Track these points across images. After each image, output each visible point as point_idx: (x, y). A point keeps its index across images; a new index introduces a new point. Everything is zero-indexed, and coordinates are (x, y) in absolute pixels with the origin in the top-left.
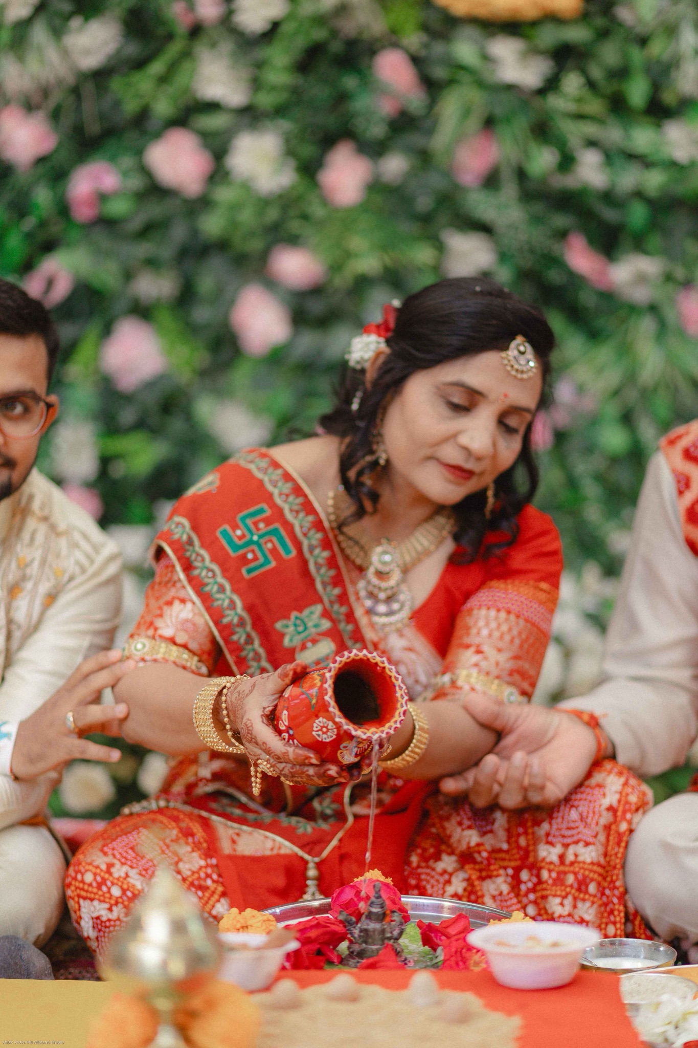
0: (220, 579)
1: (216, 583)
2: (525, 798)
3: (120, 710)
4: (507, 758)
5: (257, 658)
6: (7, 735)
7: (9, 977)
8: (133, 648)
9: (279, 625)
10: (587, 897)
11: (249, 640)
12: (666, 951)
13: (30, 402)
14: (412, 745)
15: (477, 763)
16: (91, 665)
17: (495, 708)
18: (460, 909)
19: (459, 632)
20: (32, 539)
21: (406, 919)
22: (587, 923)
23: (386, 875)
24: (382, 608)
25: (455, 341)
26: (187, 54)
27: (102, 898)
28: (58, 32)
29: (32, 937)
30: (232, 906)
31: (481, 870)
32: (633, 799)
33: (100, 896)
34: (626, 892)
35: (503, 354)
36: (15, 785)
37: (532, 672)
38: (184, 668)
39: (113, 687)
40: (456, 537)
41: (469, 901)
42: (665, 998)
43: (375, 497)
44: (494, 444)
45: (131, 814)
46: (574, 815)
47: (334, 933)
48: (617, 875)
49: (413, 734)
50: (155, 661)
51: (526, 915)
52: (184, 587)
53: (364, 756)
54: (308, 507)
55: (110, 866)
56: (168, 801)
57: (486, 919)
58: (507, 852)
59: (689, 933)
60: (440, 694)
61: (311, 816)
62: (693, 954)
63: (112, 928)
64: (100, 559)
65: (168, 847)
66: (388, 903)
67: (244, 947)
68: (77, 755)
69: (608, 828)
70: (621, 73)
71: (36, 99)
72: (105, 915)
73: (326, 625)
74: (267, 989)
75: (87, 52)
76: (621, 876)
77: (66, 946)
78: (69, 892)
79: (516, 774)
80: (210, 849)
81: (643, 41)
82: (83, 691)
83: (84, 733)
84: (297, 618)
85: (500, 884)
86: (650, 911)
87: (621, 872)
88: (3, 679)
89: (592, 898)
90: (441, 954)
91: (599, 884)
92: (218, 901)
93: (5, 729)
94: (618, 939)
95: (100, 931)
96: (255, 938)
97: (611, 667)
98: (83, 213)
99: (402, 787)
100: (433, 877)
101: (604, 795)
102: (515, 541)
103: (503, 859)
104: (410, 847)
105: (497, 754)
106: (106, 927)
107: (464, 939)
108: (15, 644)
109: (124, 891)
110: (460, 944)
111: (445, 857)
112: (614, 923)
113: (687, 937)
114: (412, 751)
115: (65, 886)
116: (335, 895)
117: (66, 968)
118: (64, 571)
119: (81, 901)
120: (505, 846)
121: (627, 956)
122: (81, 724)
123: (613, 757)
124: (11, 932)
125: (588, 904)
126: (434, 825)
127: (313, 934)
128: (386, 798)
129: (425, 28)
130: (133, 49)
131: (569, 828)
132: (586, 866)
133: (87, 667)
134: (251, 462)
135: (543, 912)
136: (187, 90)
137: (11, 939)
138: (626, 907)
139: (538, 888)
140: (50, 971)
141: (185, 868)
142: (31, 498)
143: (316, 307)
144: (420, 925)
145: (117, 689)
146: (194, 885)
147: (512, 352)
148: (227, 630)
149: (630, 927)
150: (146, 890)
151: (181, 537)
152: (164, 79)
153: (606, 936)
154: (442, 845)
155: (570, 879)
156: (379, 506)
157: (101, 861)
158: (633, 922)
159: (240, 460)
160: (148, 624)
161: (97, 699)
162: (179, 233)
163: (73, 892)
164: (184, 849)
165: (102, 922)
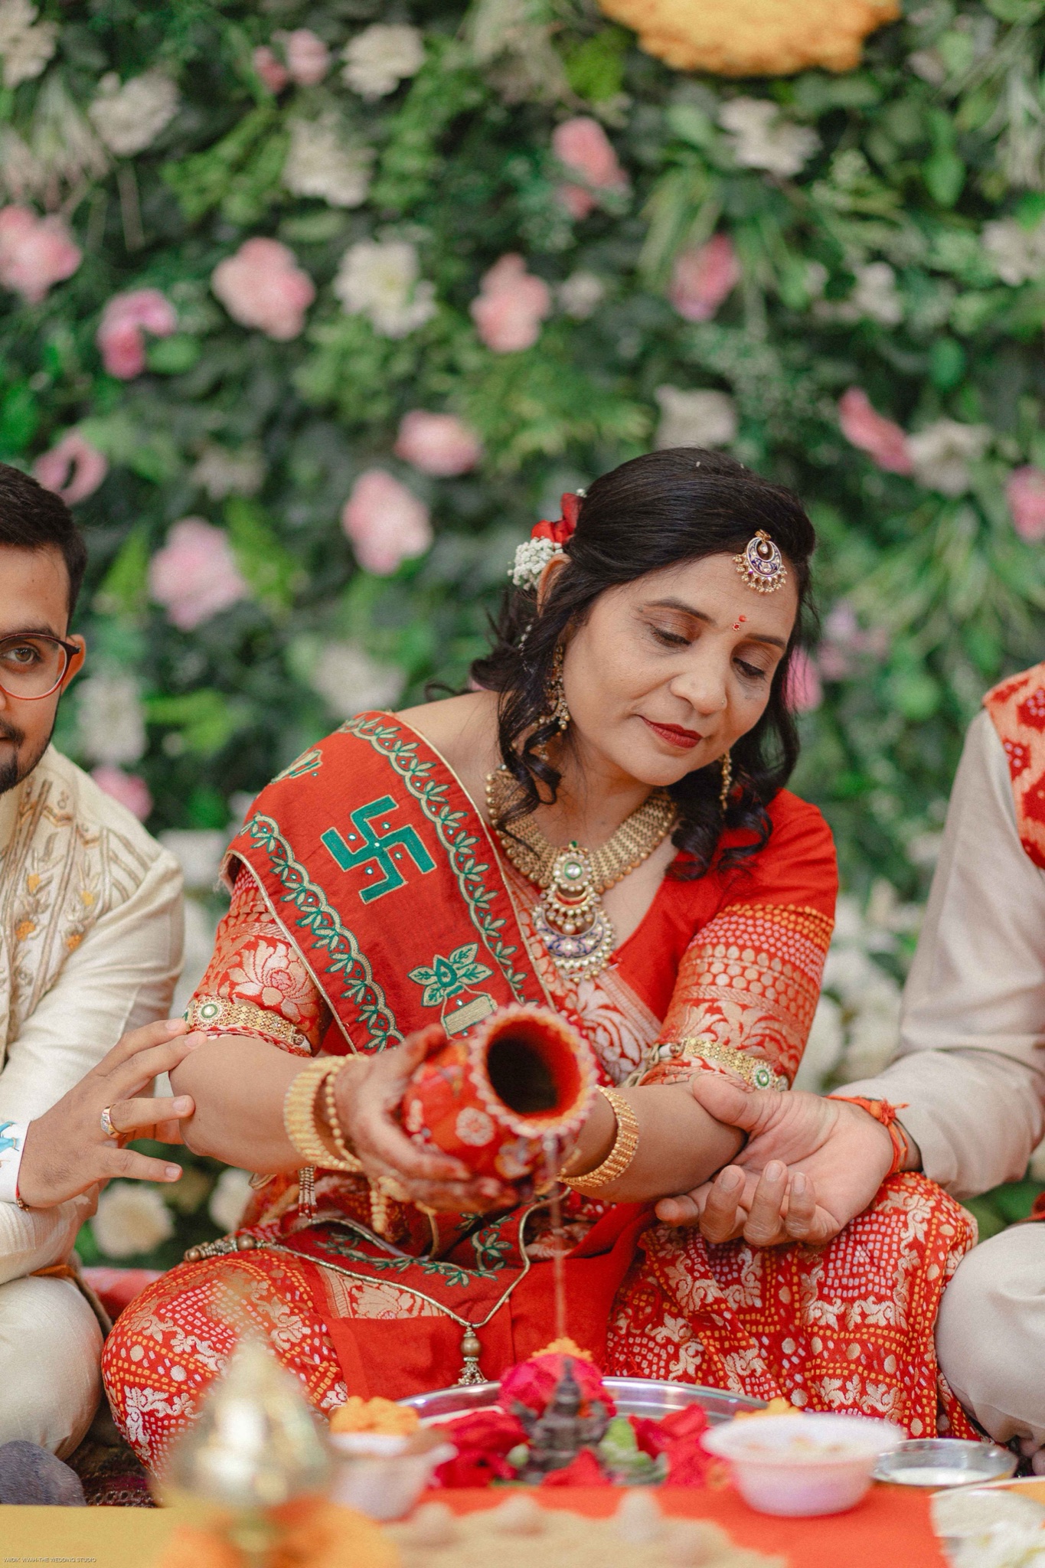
0: (325, 907)
1: (320, 912)
2: (783, 1229)
3: (182, 1106)
4: (759, 1171)
5: (382, 1023)
6: (12, 1142)
7: (19, 1503)
8: (199, 1014)
9: (413, 975)
10: (881, 1377)
11: (371, 998)
12: (999, 1458)
13: (44, 647)
14: (614, 1152)
15: (712, 1178)
16: (139, 1038)
17: (738, 1096)
18: (693, 1397)
19: (682, 981)
20: (48, 852)
21: (612, 1412)
22: (881, 1416)
23: (582, 1346)
24: (568, 946)
25: (663, 540)
26: (275, 128)
27: (157, 1385)
28: (81, 98)
29: (53, 1443)
30: (350, 1393)
31: (721, 1340)
32: (948, 1230)
33: (155, 1381)
34: (939, 1369)
35: (737, 558)
36: (27, 1217)
37: (793, 1040)
38: (276, 1043)
39: (170, 1072)
40: (678, 840)
41: (705, 1383)
42: (999, 1527)
43: (553, 778)
44: (728, 694)
45: (200, 1259)
46: (861, 1255)
47: (503, 1434)
48: (925, 1344)
49: (615, 1134)
50: (233, 1032)
51: (792, 1405)
52: (273, 921)
53: (536, 1163)
54: (455, 797)
55: (169, 1336)
56: (255, 1239)
57: (728, 1412)
58: (761, 1311)
59: (1033, 1430)
60: (656, 1075)
61: (468, 1261)
62: (1042, 1461)
63: (172, 1430)
64: (149, 879)
65: (255, 1306)
66: (585, 1390)
67: (370, 1456)
68: (119, 1173)
69: (911, 1274)
70: (921, 151)
71: (51, 196)
72: (162, 1408)
73: (484, 972)
74: (405, 1517)
75: (127, 126)
76: (931, 1347)
77: (103, 1456)
78: (108, 1376)
79: (770, 1193)
80: (318, 1309)
81: (953, 104)
82: (127, 1077)
83: (127, 1139)
84: (441, 963)
85: (753, 1359)
86: (974, 1397)
87: (932, 1339)
88: (6, 1059)
89: (888, 1380)
90: (664, 1465)
91: (898, 1358)
92: (331, 1388)
93: (8, 1133)
94: (928, 1439)
95: (154, 1433)
96: (387, 1442)
97: (914, 1033)
98: (121, 365)
99: (602, 1216)
100: (651, 1350)
101: (905, 1225)
102: (764, 845)
103: (757, 1323)
104: (618, 1304)
105: (741, 1165)
106: (163, 1427)
107: (697, 1441)
108: (23, 1007)
109: (190, 1374)
110: (691, 1449)
111: (668, 1320)
112: (922, 1417)
113: (1031, 1438)
114: (615, 1161)
115: (102, 1366)
116: (505, 1377)
117: (105, 1490)
118: (97, 897)
119: (127, 1389)
120: (758, 1303)
121: (941, 1465)
122: (121, 1126)
123: (919, 1169)
124: (22, 1437)
125: (883, 1388)
126: (652, 1273)
127: (473, 1435)
128: (580, 1232)
129: (627, 86)
130: (193, 122)
131: (853, 1275)
132: (879, 1331)
133: (133, 1043)
134: (371, 732)
135: (815, 1400)
136: (276, 181)
137: (21, 1446)
138: (939, 1392)
139: (808, 1365)
140: (80, 1494)
141: (279, 1337)
142: (46, 786)
143: (469, 502)
144: (633, 1421)
145: (175, 1073)
146: (295, 1362)
147: (751, 554)
148: (336, 982)
149: (945, 1421)
150: (224, 1372)
151: (266, 845)
152: (239, 167)
153: (911, 1436)
154: (665, 1301)
155: (856, 1350)
156: (559, 792)
157: (156, 1329)
158: (949, 1415)
159: (354, 728)
160: (221, 978)
161: (147, 1088)
162: (264, 393)
163: (113, 1375)
164: (278, 1310)
165: (157, 1419)
